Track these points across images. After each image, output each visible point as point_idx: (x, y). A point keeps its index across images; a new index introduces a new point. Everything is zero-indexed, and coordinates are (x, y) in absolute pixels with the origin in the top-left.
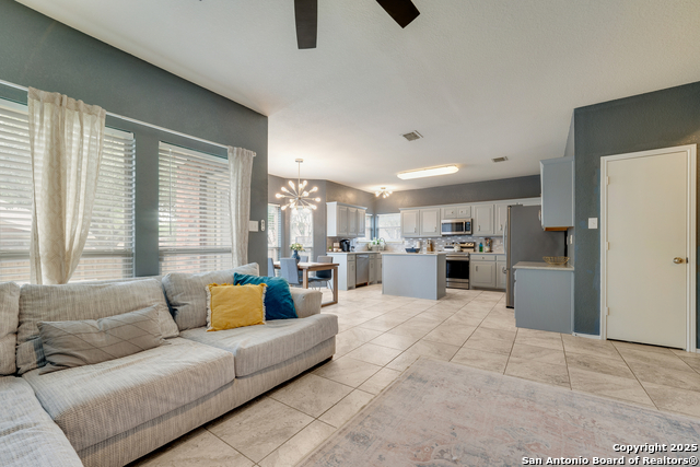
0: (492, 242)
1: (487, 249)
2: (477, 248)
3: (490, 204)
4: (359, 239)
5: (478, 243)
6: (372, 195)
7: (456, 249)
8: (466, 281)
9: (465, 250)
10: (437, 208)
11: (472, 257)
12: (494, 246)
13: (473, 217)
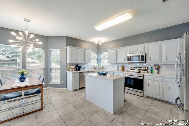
0: (159, 67)
1: (156, 71)
2: (149, 71)
3: (158, 43)
4: (89, 64)
5: (150, 68)
6: (93, 43)
7: (136, 70)
8: (142, 91)
9: (141, 71)
10: (125, 48)
11: (145, 77)
12: (161, 70)
13: (146, 52)
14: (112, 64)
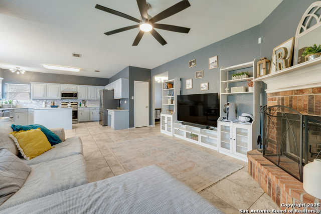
0: (85, 102)
1: (83, 105)
5: (79, 103)
7: (69, 105)
8: (76, 120)
10: (58, 85)
13: (78, 91)
14: (34, 100)
